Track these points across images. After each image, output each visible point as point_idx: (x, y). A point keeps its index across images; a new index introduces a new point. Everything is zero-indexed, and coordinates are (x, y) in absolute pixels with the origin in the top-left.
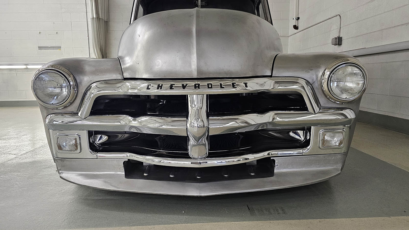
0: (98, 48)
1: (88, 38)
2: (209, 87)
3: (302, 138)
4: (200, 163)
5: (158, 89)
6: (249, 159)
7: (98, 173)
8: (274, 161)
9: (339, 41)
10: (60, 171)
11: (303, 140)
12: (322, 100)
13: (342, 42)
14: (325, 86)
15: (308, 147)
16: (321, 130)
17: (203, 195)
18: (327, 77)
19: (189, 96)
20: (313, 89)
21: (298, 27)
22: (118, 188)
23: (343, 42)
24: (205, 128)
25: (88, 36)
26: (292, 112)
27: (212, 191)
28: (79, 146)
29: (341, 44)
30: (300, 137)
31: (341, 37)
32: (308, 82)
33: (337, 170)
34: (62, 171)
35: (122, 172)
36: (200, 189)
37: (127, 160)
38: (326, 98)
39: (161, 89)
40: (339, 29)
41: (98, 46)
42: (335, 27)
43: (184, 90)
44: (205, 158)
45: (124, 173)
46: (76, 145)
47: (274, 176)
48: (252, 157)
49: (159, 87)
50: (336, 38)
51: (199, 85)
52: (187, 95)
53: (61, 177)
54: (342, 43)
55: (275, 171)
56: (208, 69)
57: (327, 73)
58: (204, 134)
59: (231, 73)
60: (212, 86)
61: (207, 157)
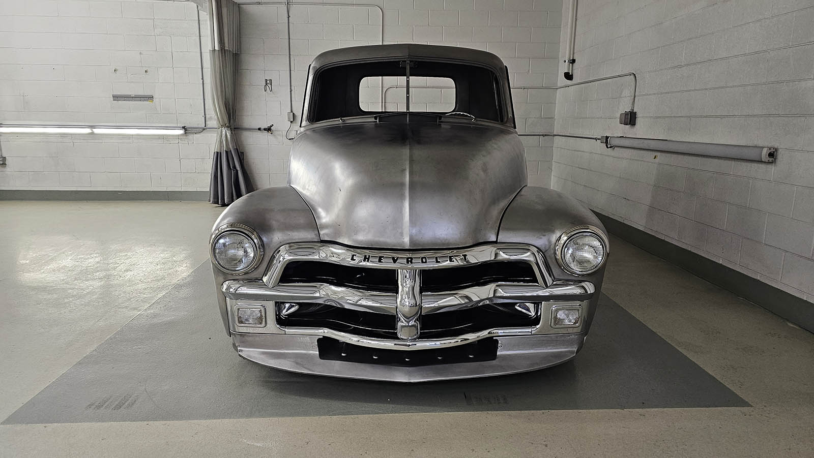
0: (221, 102)
1: (203, 82)
2: (423, 262)
3: (533, 314)
4: (409, 345)
5: (364, 261)
6: (469, 339)
7: (286, 351)
8: (497, 341)
9: (630, 119)
10: (239, 348)
11: (534, 316)
12: (555, 271)
13: (635, 120)
14: (558, 253)
15: (538, 326)
16: (554, 306)
17: (412, 381)
18: (563, 242)
19: (399, 270)
20: (545, 257)
21: (572, 75)
22: (312, 371)
23: (638, 121)
24: (417, 307)
25: (203, 79)
26: (522, 283)
27: (424, 377)
28: (264, 320)
29: (635, 125)
30: (531, 312)
31: (635, 111)
32: (539, 250)
33: (572, 352)
34: (242, 347)
35: (317, 351)
36: (410, 374)
37: (322, 337)
38: (560, 269)
39: (368, 261)
40: (633, 97)
41: (222, 99)
42: (627, 93)
43: (395, 264)
44: (415, 339)
45: (318, 353)
46: (261, 318)
47: (497, 360)
48: (472, 337)
49: (366, 259)
50: (626, 114)
51: (412, 259)
52: (398, 270)
53: (239, 355)
54: (635, 122)
55: (498, 354)
56: (422, 238)
57: (564, 238)
58: (417, 313)
59: (448, 244)
60: (426, 260)
61: (419, 338)
